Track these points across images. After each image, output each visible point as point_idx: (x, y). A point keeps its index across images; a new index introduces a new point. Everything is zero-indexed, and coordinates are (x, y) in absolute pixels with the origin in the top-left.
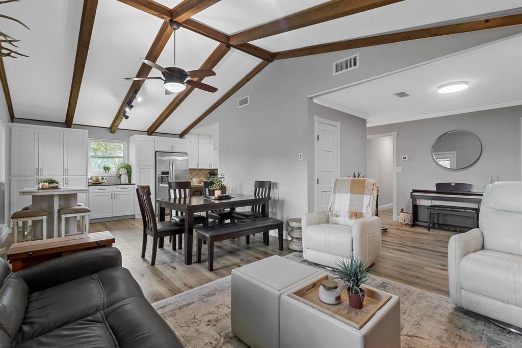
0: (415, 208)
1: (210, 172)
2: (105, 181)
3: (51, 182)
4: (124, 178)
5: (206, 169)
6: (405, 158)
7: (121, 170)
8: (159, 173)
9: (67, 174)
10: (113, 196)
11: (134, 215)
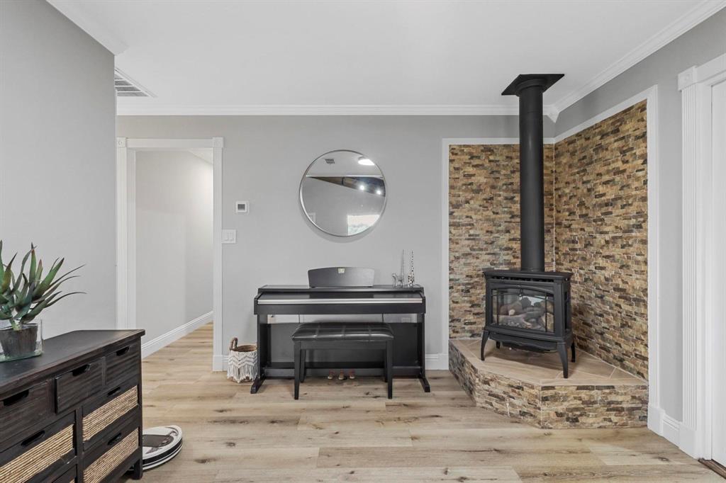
0: (265, 331)
6: (241, 207)
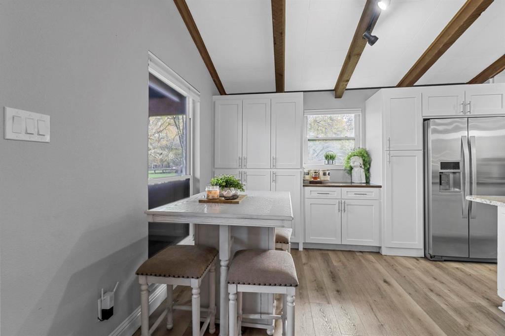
2: (328, 178)
3: (228, 184)
4: (358, 175)
7: (353, 159)
9: (274, 166)
10: (343, 207)
11: (380, 248)
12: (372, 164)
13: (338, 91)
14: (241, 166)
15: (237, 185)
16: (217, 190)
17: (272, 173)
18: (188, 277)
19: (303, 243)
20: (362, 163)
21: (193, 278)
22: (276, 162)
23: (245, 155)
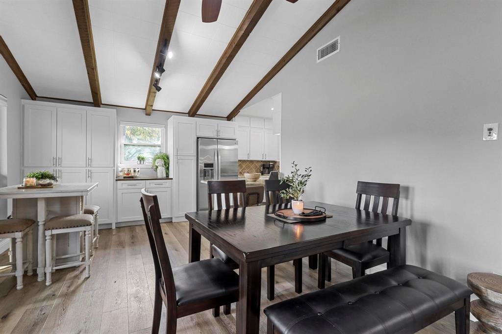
1: (264, 165)
2: (137, 174)
3: (44, 176)
5: (258, 161)
7: (158, 160)
8: (202, 166)
9: (90, 165)
12: (170, 164)
13: (148, 110)
14: (55, 165)
15: (52, 177)
16: (34, 181)
17: (87, 171)
18: (13, 232)
19: (116, 223)
20: (163, 163)
21: (17, 232)
22: (91, 162)
23: (59, 155)
